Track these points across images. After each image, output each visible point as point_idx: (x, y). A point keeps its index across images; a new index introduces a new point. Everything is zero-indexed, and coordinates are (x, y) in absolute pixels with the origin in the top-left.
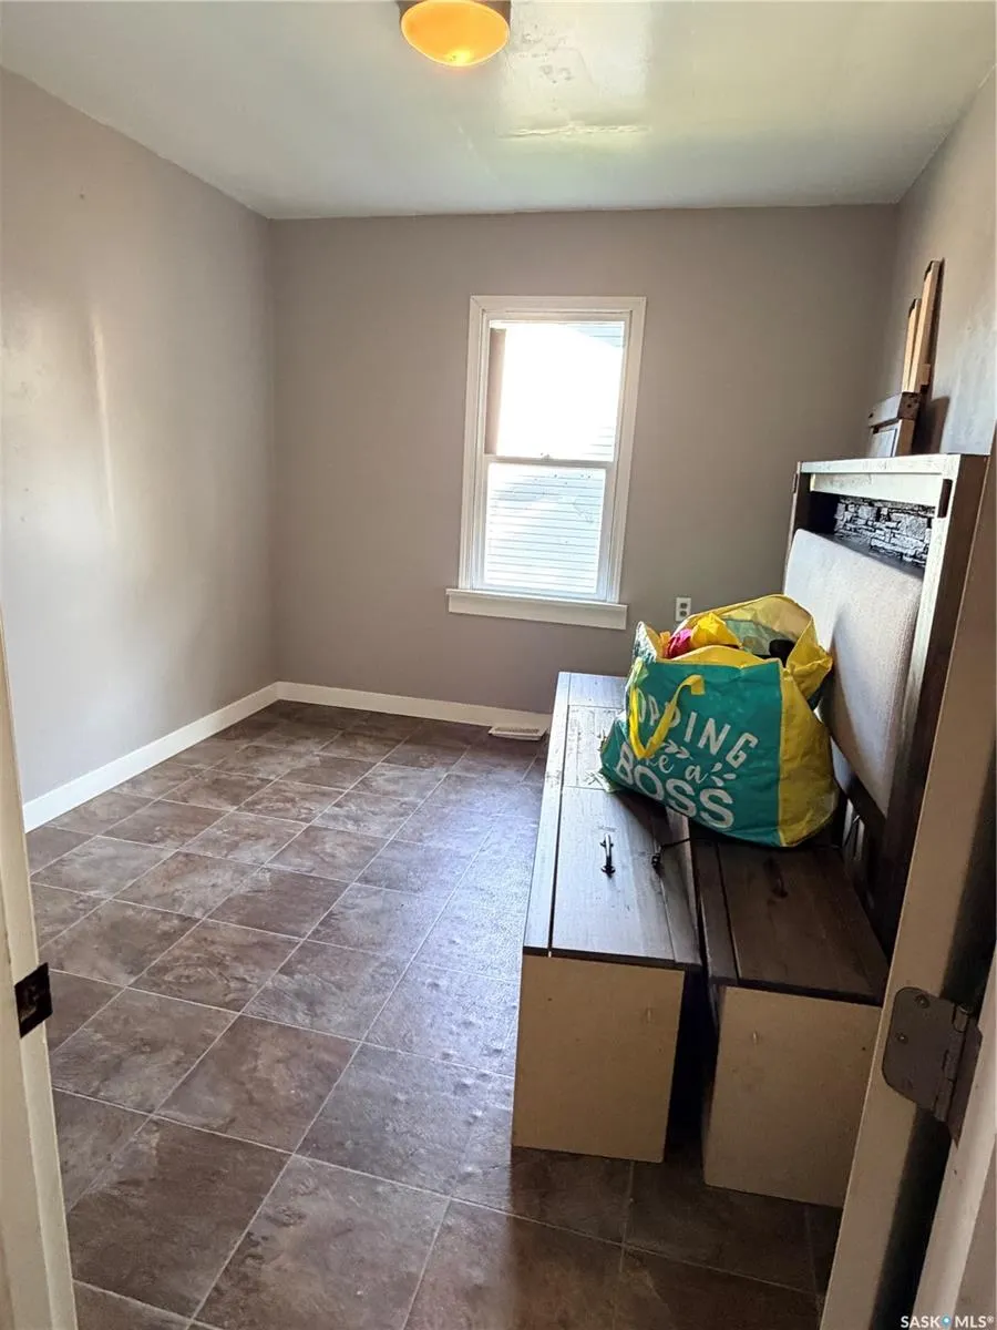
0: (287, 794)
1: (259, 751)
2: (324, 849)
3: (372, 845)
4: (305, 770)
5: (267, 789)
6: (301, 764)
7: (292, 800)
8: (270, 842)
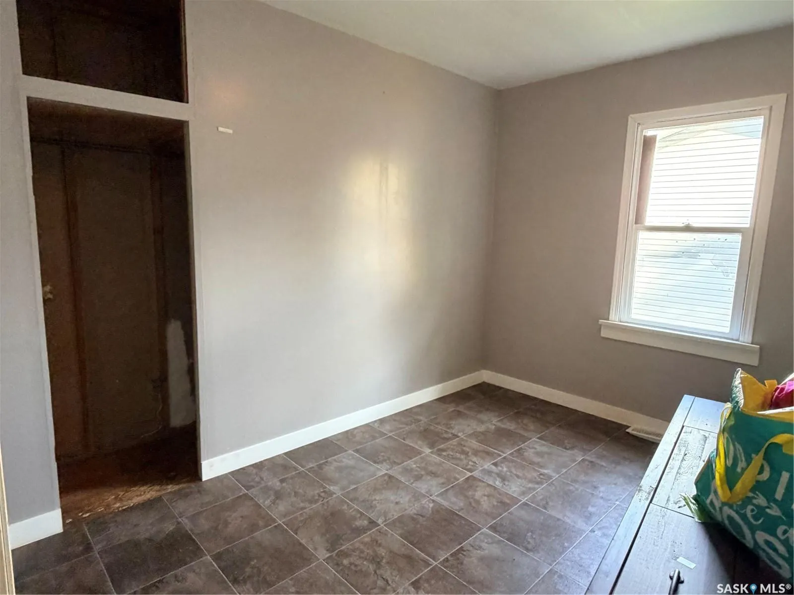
0: (464, 448)
1: (459, 414)
2: (474, 495)
3: (508, 501)
4: (482, 433)
5: (455, 442)
6: (482, 428)
7: (467, 454)
8: (442, 480)
